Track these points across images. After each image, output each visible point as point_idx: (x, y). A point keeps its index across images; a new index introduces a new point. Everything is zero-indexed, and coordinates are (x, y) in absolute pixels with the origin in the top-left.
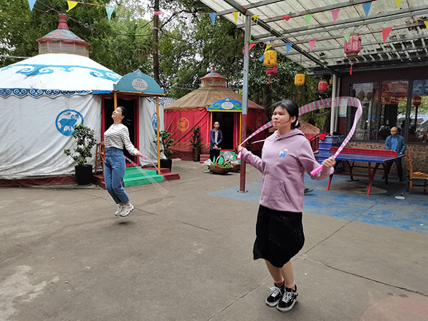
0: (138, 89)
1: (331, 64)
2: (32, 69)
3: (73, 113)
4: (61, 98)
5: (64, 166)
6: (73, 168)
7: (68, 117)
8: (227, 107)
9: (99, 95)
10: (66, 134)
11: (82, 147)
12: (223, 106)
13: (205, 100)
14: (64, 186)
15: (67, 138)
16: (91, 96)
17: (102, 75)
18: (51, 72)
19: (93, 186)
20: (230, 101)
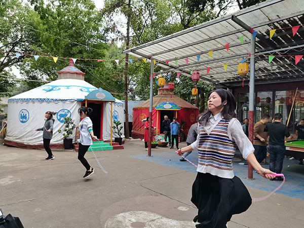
0: (99, 98)
1: (221, 82)
2: (51, 88)
3: (66, 111)
4: (61, 103)
5: (59, 139)
6: (63, 141)
7: (63, 113)
8: (168, 107)
9: (80, 101)
10: (62, 122)
11: (67, 129)
12: (165, 106)
13: (157, 103)
14: (58, 150)
15: (62, 124)
16: (76, 102)
17: (86, 90)
18: (59, 89)
19: (72, 150)
20: (170, 104)
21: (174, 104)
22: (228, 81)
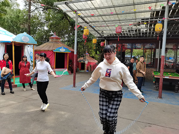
1: (105, 36)
9: (4, 43)
20: (64, 48)
21: (67, 49)
22: (109, 36)
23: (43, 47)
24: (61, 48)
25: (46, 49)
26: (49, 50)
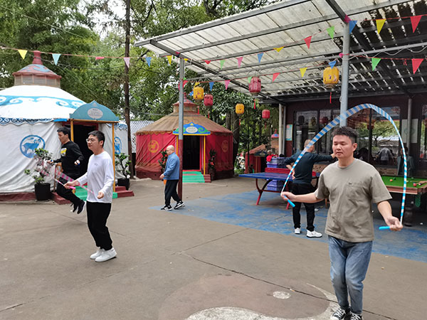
0: (93, 117)
2: (4, 100)
3: (36, 138)
4: (26, 125)
5: (26, 184)
6: (33, 187)
7: (31, 142)
8: (192, 131)
9: (59, 122)
10: (29, 156)
11: (41, 167)
12: (188, 130)
14: (25, 202)
15: (30, 160)
16: (53, 123)
17: (67, 104)
18: (20, 102)
19: (51, 202)
20: (194, 126)
21: (201, 127)
22: (283, 94)
23: (158, 125)
24: (189, 126)
25: (163, 129)
26: (166, 131)
